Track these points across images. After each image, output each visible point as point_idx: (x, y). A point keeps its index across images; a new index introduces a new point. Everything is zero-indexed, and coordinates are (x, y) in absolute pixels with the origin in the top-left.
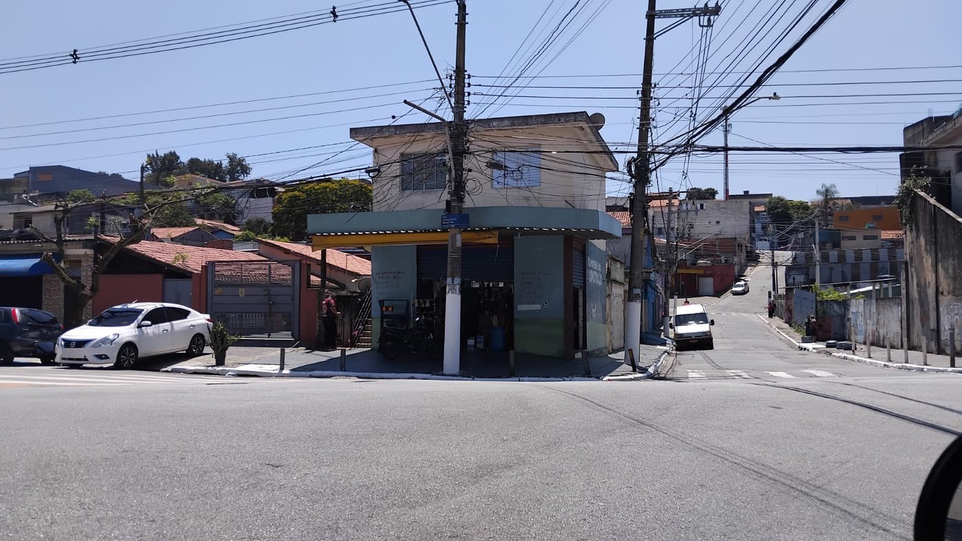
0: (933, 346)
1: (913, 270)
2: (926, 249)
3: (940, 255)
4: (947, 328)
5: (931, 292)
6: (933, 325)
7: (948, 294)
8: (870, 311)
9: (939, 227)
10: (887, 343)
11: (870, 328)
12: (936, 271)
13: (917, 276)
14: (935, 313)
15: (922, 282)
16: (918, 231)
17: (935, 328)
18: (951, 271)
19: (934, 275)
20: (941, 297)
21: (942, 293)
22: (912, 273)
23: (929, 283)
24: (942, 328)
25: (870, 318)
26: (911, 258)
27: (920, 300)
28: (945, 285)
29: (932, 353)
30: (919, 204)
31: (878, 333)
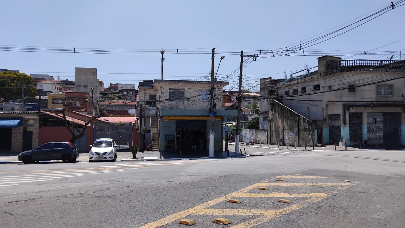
0: (281, 143)
1: (273, 122)
2: (279, 117)
3: (284, 119)
4: (287, 139)
5: (281, 129)
6: (281, 137)
7: (288, 130)
8: (252, 133)
9: (284, 111)
10: (260, 143)
11: (252, 138)
12: (283, 124)
13: (274, 124)
14: (282, 135)
15: (277, 126)
16: (275, 111)
17: (282, 138)
18: (289, 124)
19: (282, 125)
20: (284, 131)
21: (285, 129)
22: (272, 123)
23: (280, 126)
24: (285, 139)
25: (252, 135)
26: (272, 119)
27: (276, 131)
28: (286, 127)
29: (281, 145)
30: (276, 104)
31: (256, 139)
